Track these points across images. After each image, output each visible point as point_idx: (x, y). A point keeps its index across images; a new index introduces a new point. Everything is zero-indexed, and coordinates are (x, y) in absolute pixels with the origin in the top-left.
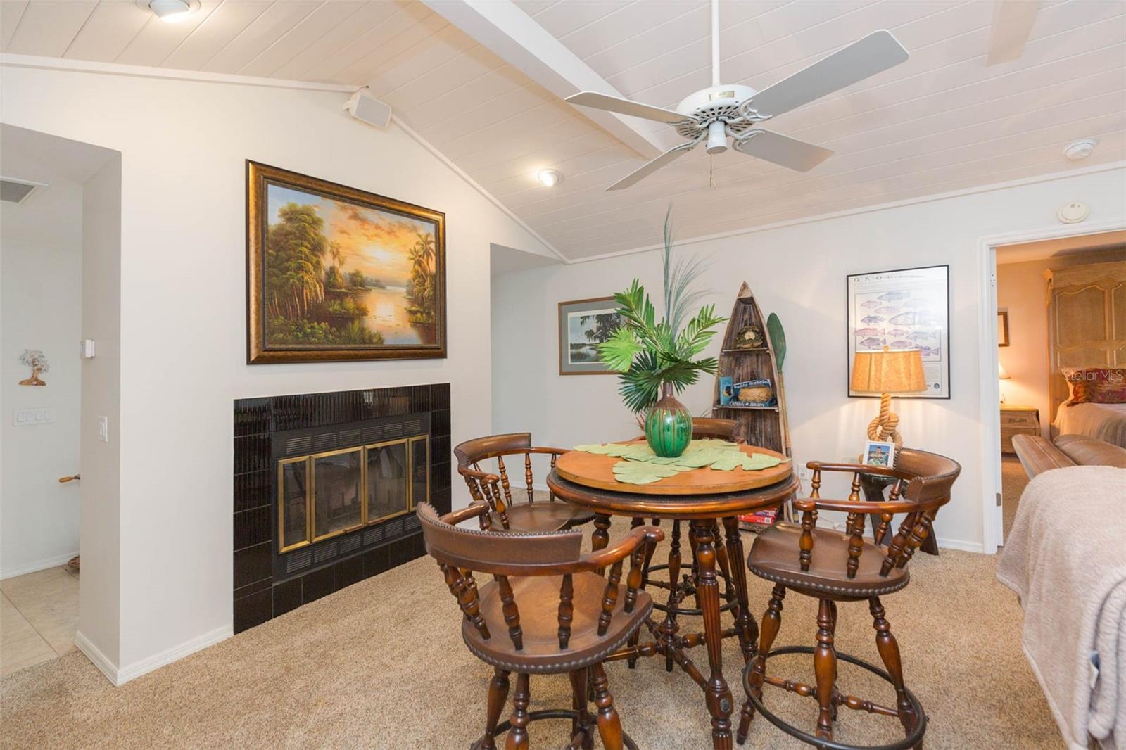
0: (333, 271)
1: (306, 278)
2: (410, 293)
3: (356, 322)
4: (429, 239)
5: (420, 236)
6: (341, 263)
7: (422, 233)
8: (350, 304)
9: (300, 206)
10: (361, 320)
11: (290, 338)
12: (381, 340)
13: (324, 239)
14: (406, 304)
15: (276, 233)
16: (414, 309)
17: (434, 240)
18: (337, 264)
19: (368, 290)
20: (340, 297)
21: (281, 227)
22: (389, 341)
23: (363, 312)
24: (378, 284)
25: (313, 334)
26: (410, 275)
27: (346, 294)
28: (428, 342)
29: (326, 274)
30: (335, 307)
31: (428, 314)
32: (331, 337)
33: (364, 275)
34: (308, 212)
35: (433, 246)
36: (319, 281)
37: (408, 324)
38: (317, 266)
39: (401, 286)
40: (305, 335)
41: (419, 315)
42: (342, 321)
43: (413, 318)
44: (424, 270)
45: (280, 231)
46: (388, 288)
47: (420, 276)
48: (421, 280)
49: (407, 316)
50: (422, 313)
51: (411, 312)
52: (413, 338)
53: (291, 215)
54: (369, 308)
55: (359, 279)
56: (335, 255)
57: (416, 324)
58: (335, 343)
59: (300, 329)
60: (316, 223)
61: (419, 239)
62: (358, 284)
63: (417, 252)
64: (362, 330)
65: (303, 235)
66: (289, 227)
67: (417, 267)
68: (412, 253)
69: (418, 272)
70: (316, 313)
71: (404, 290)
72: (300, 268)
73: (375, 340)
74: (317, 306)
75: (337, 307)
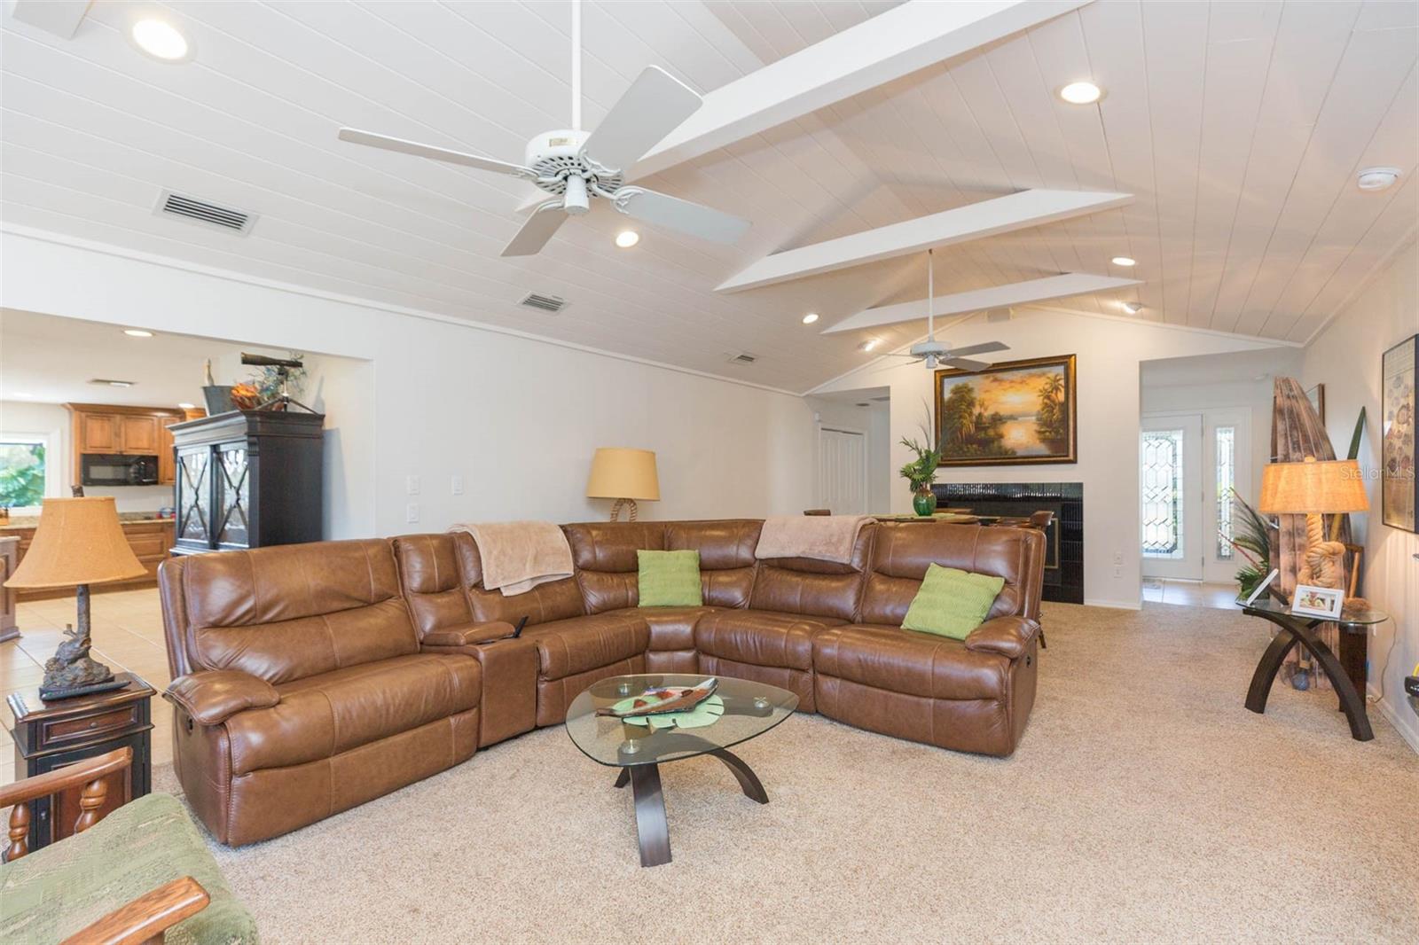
0: (980, 414)
1: (964, 421)
2: (1038, 420)
3: (996, 444)
4: (1058, 378)
5: (1049, 378)
6: (986, 409)
7: (1052, 375)
8: (991, 433)
9: (960, 384)
10: (1000, 441)
11: (955, 454)
12: (1014, 452)
13: (975, 398)
14: (1035, 427)
15: (948, 402)
16: (1042, 430)
17: (1063, 377)
18: (982, 410)
19: (1005, 422)
20: (985, 429)
21: (950, 398)
22: (1020, 453)
23: (1001, 436)
24: (1012, 418)
25: (968, 451)
26: (1039, 407)
27: (988, 427)
28: (1056, 452)
29: (976, 417)
30: (982, 435)
31: (1057, 433)
32: (979, 452)
33: (1002, 413)
34: (965, 386)
35: (1062, 382)
36: (971, 422)
37: (1038, 441)
38: (971, 414)
39: (1032, 416)
40: (964, 452)
41: (1047, 434)
42: (985, 443)
43: (1042, 436)
44: (1053, 401)
45: (952, 401)
46: (1020, 419)
47: (1049, 405)
48: (1050, 409)
49: (1037, 435)
50: (1050, 432)
51: (1039, 432)
52: (1043, 449)
53: (957, 391)
54: (1005, 433)
55: (998, 417)
56: (981, 406)
57: (1044, 440)
58: (981, 455)
59: (961, 449)
60: (971, 390)
61: (1048, 381)
62: (998, 420)
63: (1046, 390)
64: (1000, 447)
65: (962, 399)
66: (955, 397)
67: (1046, 401)
68: (1041, 391)
69: (1046, 404)
70: (970, 440)
71: (1034, 418)
72: (961, 417)
73: (1010, 453)
74: (970, 435)
75: (983, 435)
